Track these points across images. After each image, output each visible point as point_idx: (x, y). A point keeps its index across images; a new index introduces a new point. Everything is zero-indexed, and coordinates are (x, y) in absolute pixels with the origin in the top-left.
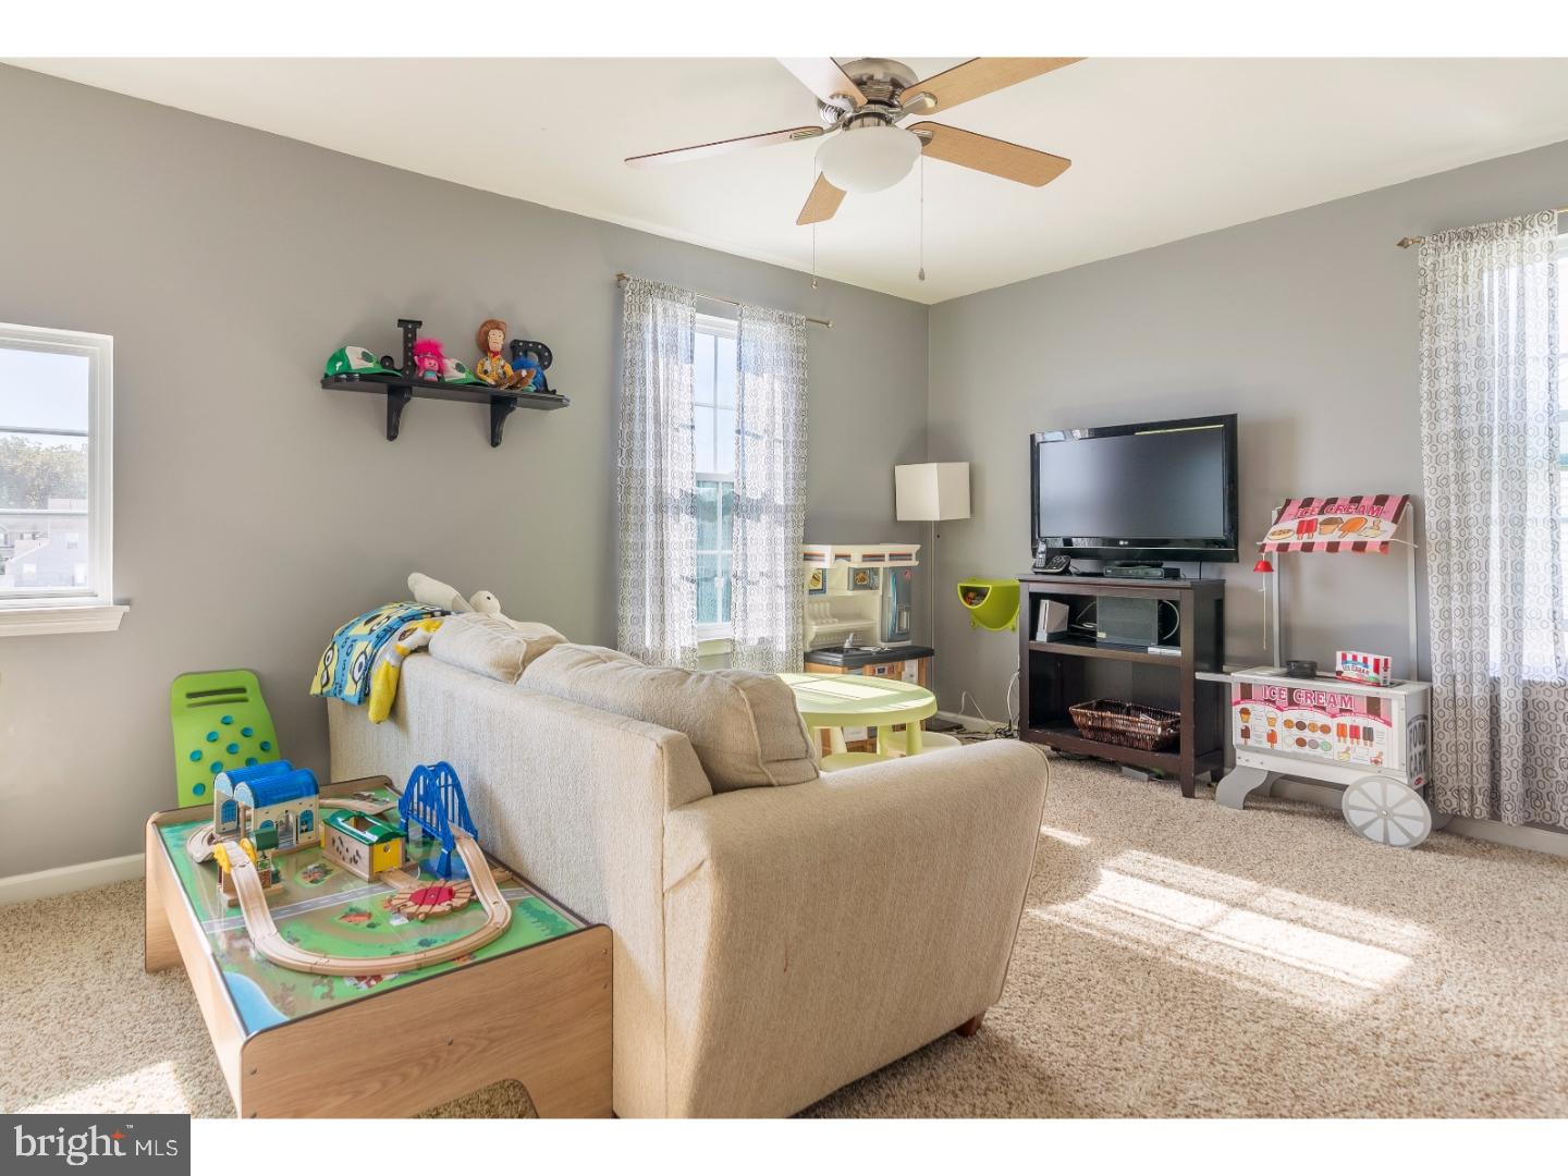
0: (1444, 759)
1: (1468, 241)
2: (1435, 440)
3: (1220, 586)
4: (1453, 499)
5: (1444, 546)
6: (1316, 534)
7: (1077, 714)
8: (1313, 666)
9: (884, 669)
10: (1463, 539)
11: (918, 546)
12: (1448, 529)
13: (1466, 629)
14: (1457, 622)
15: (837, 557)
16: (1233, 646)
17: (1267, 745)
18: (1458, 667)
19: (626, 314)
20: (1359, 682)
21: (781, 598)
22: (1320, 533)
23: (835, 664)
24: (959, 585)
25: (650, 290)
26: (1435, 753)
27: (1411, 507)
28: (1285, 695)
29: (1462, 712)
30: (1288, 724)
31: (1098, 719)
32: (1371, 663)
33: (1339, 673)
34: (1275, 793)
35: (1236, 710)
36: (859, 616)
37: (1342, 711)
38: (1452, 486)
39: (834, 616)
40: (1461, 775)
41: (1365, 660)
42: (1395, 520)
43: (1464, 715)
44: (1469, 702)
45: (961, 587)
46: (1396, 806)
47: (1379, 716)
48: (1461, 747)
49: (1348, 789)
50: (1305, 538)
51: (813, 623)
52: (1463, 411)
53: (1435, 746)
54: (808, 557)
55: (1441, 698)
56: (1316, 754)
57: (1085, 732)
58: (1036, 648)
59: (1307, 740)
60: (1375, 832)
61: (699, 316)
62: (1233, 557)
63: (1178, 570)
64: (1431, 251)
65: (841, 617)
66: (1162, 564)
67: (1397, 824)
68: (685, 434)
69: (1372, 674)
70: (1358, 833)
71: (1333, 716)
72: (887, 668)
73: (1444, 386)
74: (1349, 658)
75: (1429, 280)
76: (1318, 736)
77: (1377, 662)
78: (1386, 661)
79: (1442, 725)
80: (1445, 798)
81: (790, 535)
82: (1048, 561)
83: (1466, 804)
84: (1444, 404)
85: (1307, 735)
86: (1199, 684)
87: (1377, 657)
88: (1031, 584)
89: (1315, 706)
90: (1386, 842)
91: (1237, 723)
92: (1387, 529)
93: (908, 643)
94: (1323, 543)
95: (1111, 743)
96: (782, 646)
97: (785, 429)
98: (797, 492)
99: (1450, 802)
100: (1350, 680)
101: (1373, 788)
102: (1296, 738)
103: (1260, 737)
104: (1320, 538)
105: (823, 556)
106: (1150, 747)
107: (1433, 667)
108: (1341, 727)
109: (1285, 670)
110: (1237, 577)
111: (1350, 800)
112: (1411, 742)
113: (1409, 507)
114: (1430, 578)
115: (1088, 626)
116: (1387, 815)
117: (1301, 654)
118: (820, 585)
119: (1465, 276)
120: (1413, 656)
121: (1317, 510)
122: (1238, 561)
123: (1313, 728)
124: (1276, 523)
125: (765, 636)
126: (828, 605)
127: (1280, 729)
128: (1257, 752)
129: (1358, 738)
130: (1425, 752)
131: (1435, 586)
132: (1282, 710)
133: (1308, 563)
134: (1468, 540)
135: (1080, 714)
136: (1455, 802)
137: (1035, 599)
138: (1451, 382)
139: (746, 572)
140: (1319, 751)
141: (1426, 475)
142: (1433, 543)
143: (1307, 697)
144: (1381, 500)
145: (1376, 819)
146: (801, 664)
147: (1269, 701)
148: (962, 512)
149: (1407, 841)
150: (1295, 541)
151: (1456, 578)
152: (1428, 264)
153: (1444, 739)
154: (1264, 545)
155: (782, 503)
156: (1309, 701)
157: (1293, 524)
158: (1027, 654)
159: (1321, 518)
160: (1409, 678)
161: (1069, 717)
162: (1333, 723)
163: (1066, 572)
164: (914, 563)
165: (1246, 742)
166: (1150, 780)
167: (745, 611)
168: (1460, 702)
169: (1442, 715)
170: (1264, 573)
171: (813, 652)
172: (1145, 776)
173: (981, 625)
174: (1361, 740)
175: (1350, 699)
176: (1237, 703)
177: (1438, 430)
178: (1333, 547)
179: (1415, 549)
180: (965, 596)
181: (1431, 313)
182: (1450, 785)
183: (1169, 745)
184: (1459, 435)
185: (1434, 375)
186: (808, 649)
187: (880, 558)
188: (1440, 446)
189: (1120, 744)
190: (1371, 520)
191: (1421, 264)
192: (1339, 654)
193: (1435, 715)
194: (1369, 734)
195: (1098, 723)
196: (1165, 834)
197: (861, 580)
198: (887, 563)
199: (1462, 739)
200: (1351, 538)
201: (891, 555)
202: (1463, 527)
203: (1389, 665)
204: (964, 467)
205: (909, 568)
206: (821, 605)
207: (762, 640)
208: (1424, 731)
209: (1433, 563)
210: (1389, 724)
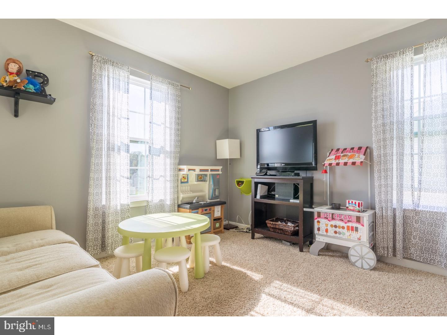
0: (379, 237)
1: (387, 59)
2: (376, 127)
3: (312, 179)
4: (382, 147)
5: (379, 163)
6: (340, 159)
7: (268, 223)
8: (340, 205)
9: (207, 210)
10: (385, 160)
11: (222, 167)
12: (380, 157)
13: (386, 191)
14: (383, 189)
15: (189, 170)
16: (316, 199)
17: (325, 233)
18: (384, 205)
19: (94, 69)
20: (353, 210)
21: (168, 185)
22: (342, 159)
23: (187, 209)
24: (236, 180)
25: (105, 62)
26: (377, 235)
27: (369, 150)
28: (331, 216)
29: (385, 220)
30: (332, 226)
31: (274, 225)
32: (357, 204)
33: (347, 207)
34: (328, 249)
35: (316, 221)
36: (202, 191)
37: (348, 221)
38: (382, 142)
39: (191, 191)
40: (384, 242)
41: (355, 203)
42: (364, 155)
43: (385, 221)
44: (387, 216)
45: (237, 181)
46: (365, 255)
47: (360, 223)
48: (385, 233)
49: (350, 249)
50: (337, 161)
51: (182, 194)
52: (385, 117)
53: (376, 232)
54: (180, 170)
55: (378, 216)
56: (340, 236)
57: (271, 229)
58: (256, 201)
59: (338, 231)
60: (359, 264)
61: (131, 77)
62: (315, 169)
63: (299, 173)
64: (375, 63)
65: (193, 191)
66: (294, 172)
67: (366, 261)
68: (124, 121)
69: (357, 208)
70: (353, 264)
71: (346, 223)
72: (208, 209)
73: (379, 108)
74: (350, 202)
75: (374, 72)
76: (341, 230)
77: (359, 203)
78: (362, 203)
79: (378, 225)
80: (379, 250)
81: (173, 162)
82: (261, 171)
83: (386, 252)
84: (379, 114)
85: (337, 230)
86: (304, 212)
87: (359, 202)
88: (255, 179)
89: (340, 220)
90: (362, 268)
91: (316, 226)
92: (362, 158)
93: (218, 200)
94: (342, 163)
95: (278, 233)
96: (168, 202)
97: (171, 124)
98: (176, 146)
99: (381, 251)
100: (351, 210)
101: (358, 248)
102: (334, 231)
103: (323, 230)
104: (342, 161)
105: (184, 169)
106: (290, 234)
107: (376, 205)
108: (348, 227)
109: (331, 207)
110: (317, 175)
111: (351, 252)
112: (370, 231)
113: (368, 150)
114: (375, 174)
115: (273, 193)
116: (362, 258)
117: (336, 201)
118: (185, 180)
119: (386, 71)
120: (370, 201)
121: (341, 153)
122: (317, 170)
123: (339, 227)
124: (328, 157)
125: (162, 199)
126: (189, 187)
127: (329, 228)
128: (322, 236)
129: (353, 231)
130: (373, 234)
131: (377, 177)
132: (330, 221)
133: (338, 170)
134: (386, 161)
135: (269, 223)
136: (382, 251)
137: (256, 184)
138: (381, 107)
139: (153, 175)
140: (341, 236)
141: (373, 139)
142: (376, 162)
143: (337, 217)
144: (360, 148)
145: (359, 260)
146: (176, 208)
147: (326, 218)
148: (238, 156)
149: (369, 267)
150: (334, 162)
151: (383, 173)
152: (374, 67)
153: (379, 230)
154: (325, 164)
155: (169, 150)
156: (338, 218)
157: (333, 157)
158: (254, 203)
159: (342, 155)
160: (368, 209)
161: (266, 224)
162: (345, 225)
163: (266, 174)
164: (220, 172)
165: (319, 233)
166: (290, 245)
167: (153, 190)
168: (384, 217)
169: (379, 221)
170: (325, 174)
171: (181, 204)
172: (289, 244)
173: (244, 193)
174: (354, 232)
175: (351, 217)
176: (316, 219)
177: (377, 123)
178: (346, 164)
179: (370, 165)
180: (238, 184)
181: (375, 84)
182: (381, 246)
183: (295, 233)
184: (384, 125)
185: (376, 104)
186: (180, 203)
187: (207, 170)
188: (378, 129)
189: (281, 233)
190: (357, 155)
191: (372, 67)
192: (347, 201)
193: (376, 222)
194: (357, 230)
195: (274, 226)
196: (290, 270)
197: (201, 178)
198: (209, 173)
199: (385, 230)
200: (351, 161)
201: (211, 170)
202: (385, 156)
203: (363, 204)
204: (238, 141)
205: (219, 174)
206: (185, 187)
207: (161, 200)
208: (373, 227)
209: (376, 169)
210: (363, 225)
